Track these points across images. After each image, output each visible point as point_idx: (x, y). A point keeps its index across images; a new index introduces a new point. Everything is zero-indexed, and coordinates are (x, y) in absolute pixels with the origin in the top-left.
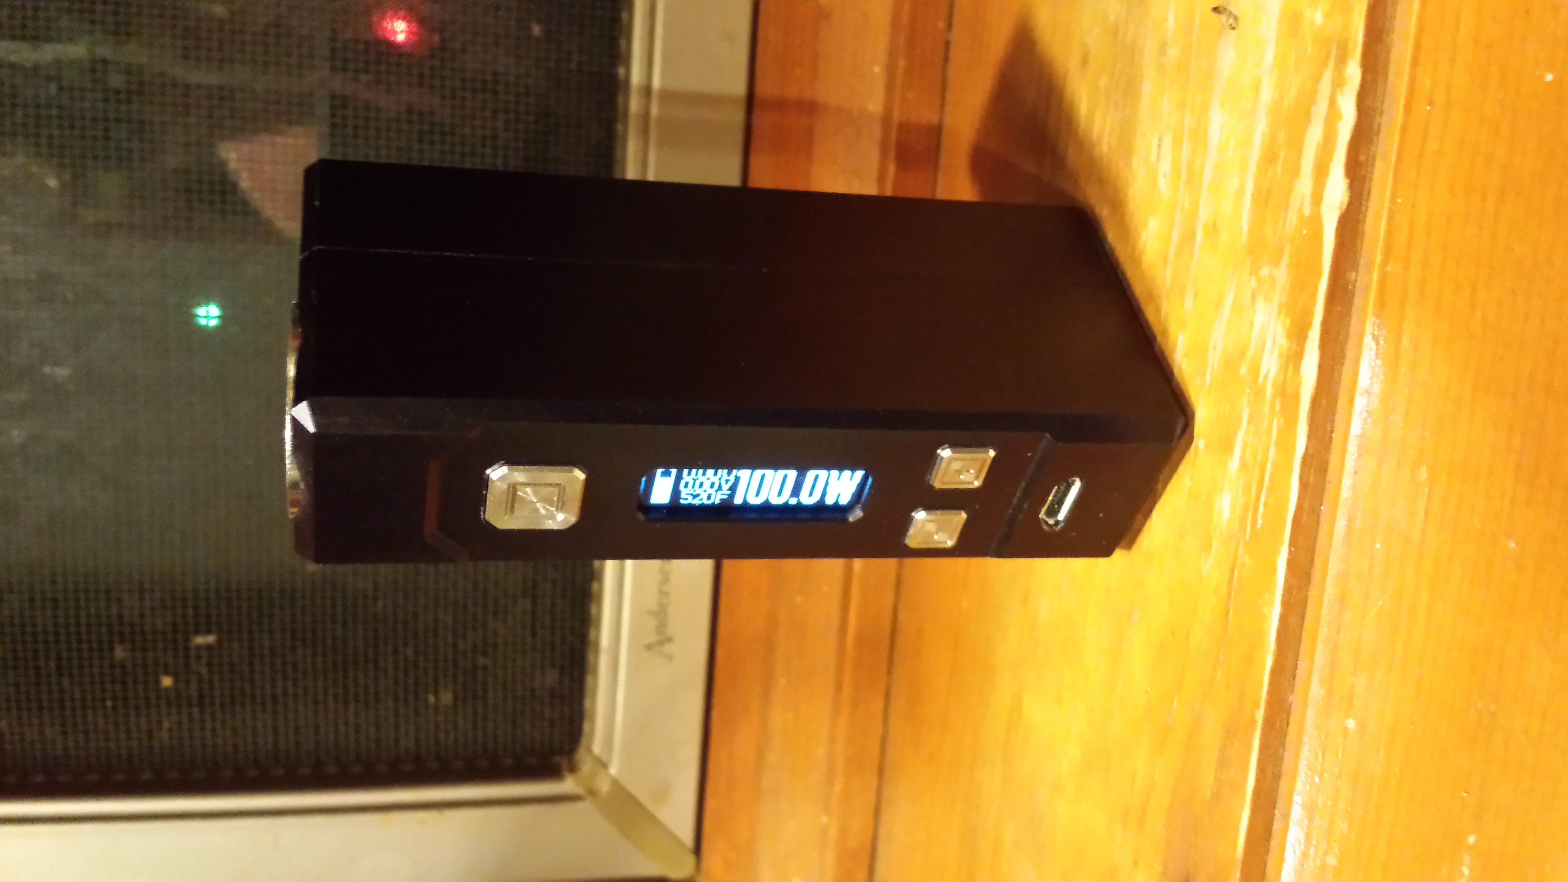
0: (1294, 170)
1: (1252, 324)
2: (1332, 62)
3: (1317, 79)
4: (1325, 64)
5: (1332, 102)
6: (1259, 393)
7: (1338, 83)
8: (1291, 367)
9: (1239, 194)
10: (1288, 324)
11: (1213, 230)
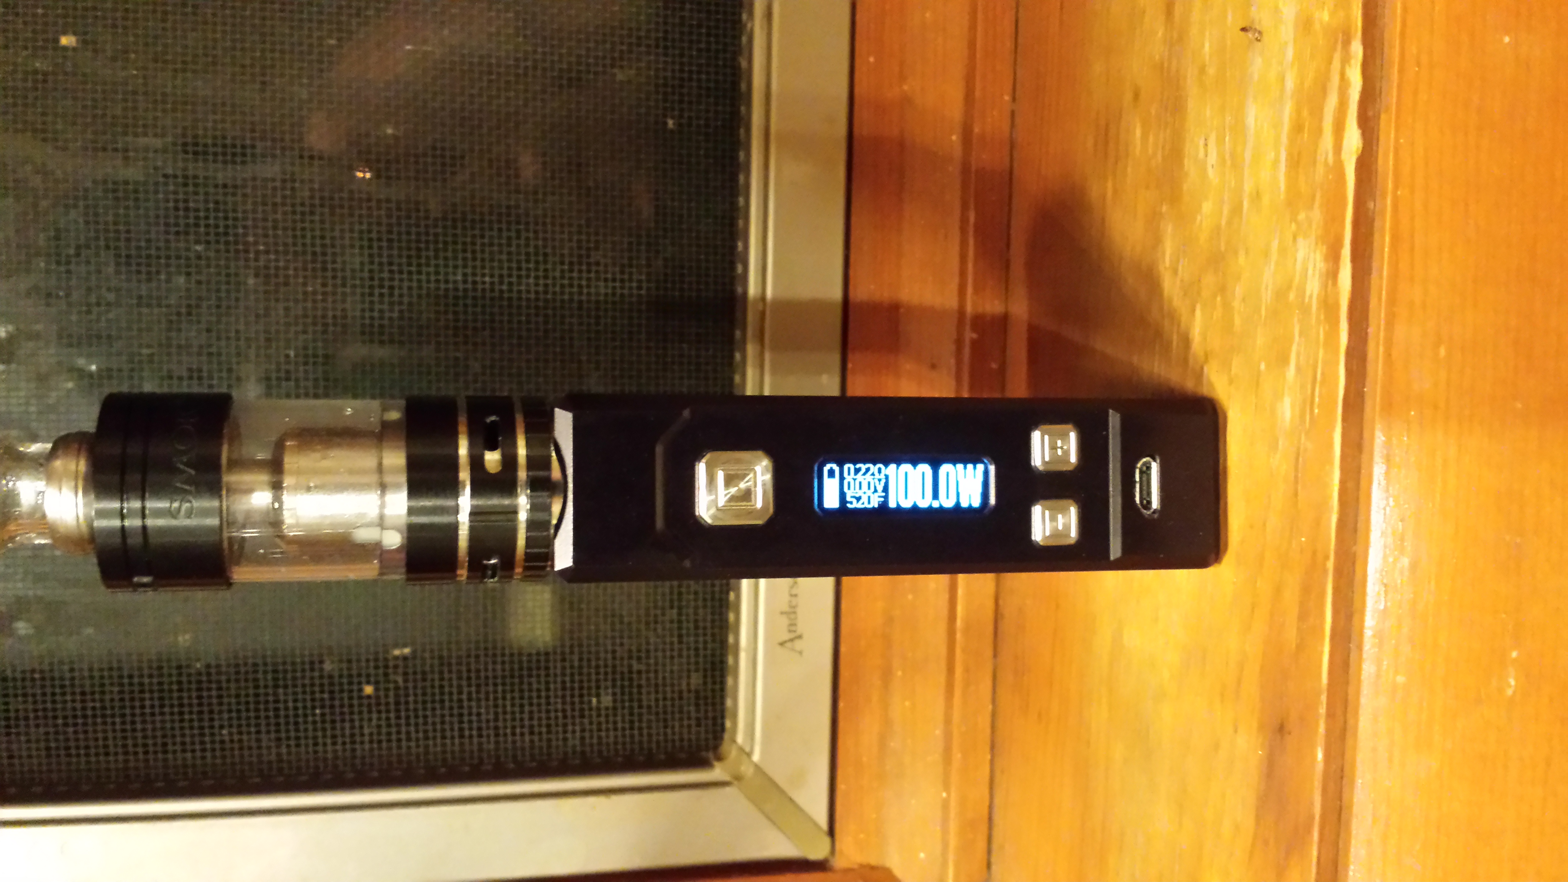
0: (1319, 131)
1: (1296, 260)
2: (1339, 47)
3: (1330, 62)
4: (1334, 49)
5: (1343, 75)
6: (1305, 309)
7: (1346, 60)
8: (1330, 282)
9: (1276, 161)
10: (1324, 251)
11: (1257, 196)
